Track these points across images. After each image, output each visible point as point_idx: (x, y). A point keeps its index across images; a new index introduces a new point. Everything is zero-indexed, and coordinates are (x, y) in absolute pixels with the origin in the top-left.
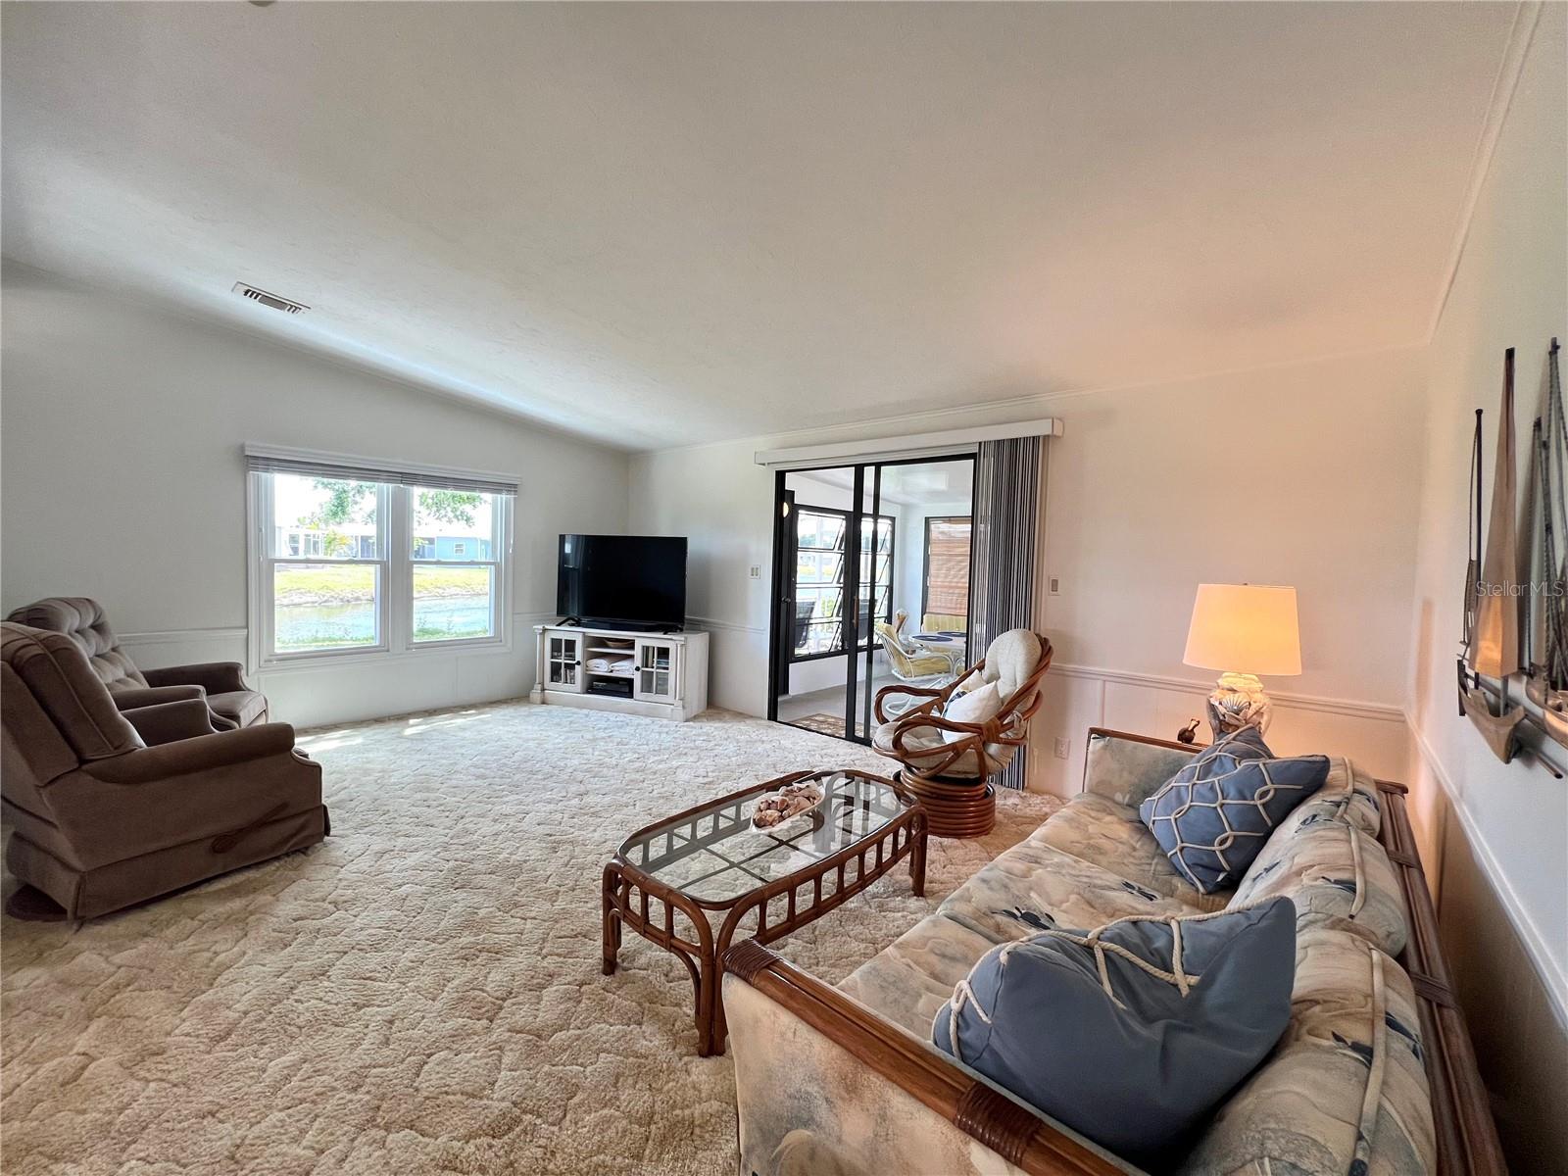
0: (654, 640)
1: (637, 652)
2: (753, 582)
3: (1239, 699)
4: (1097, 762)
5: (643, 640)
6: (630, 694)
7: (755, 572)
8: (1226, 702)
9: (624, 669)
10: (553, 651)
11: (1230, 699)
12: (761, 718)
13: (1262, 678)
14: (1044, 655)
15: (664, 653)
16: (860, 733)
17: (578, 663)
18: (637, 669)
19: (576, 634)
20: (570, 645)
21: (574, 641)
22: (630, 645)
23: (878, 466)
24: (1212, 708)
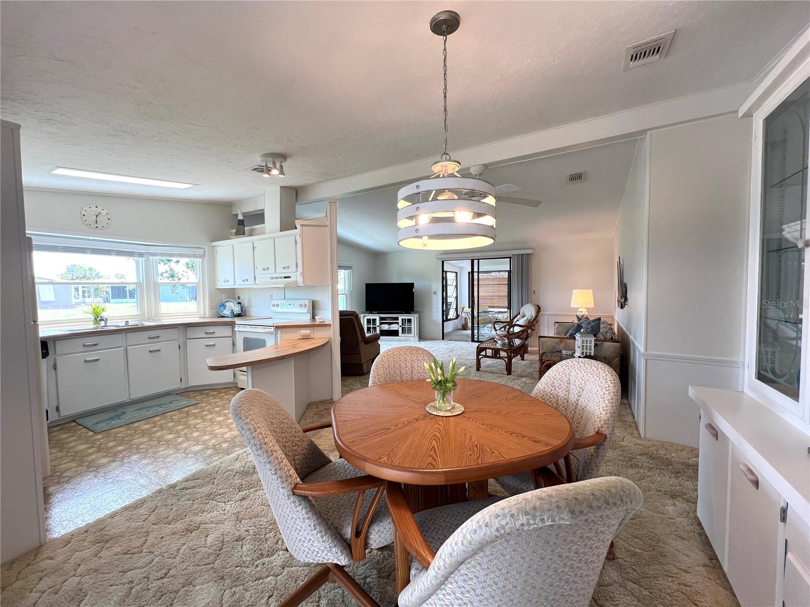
0: (406, 317)
1: (400, 321)
2: (434, 296)
3: (583, 313)
4: (557, 329)
5: (401, 317)
6: (397, 335)
7: (435, 293)
8: (580, 314)
9: (394, 327)
10: (367, 323)
11: (581, 314)
12: (440, 339)
13: (587, 309)
14: (539, 309)
15: (410, 321)
16: (476, 340)
17: (378, 326)
18: (400, 326)
19: (377, 317)
20: (374, 320)
21: (376, 319)
22: (397, 319)
23: (478, 260)
24: (577, 316)
